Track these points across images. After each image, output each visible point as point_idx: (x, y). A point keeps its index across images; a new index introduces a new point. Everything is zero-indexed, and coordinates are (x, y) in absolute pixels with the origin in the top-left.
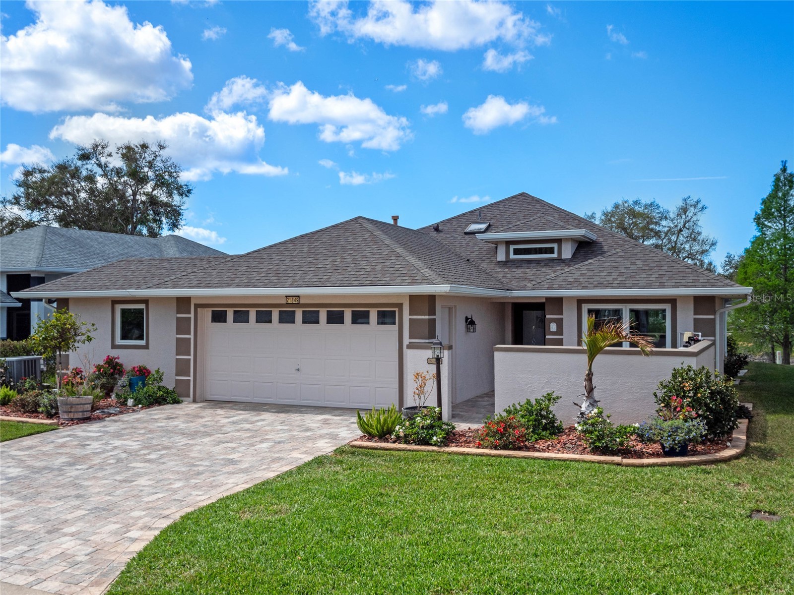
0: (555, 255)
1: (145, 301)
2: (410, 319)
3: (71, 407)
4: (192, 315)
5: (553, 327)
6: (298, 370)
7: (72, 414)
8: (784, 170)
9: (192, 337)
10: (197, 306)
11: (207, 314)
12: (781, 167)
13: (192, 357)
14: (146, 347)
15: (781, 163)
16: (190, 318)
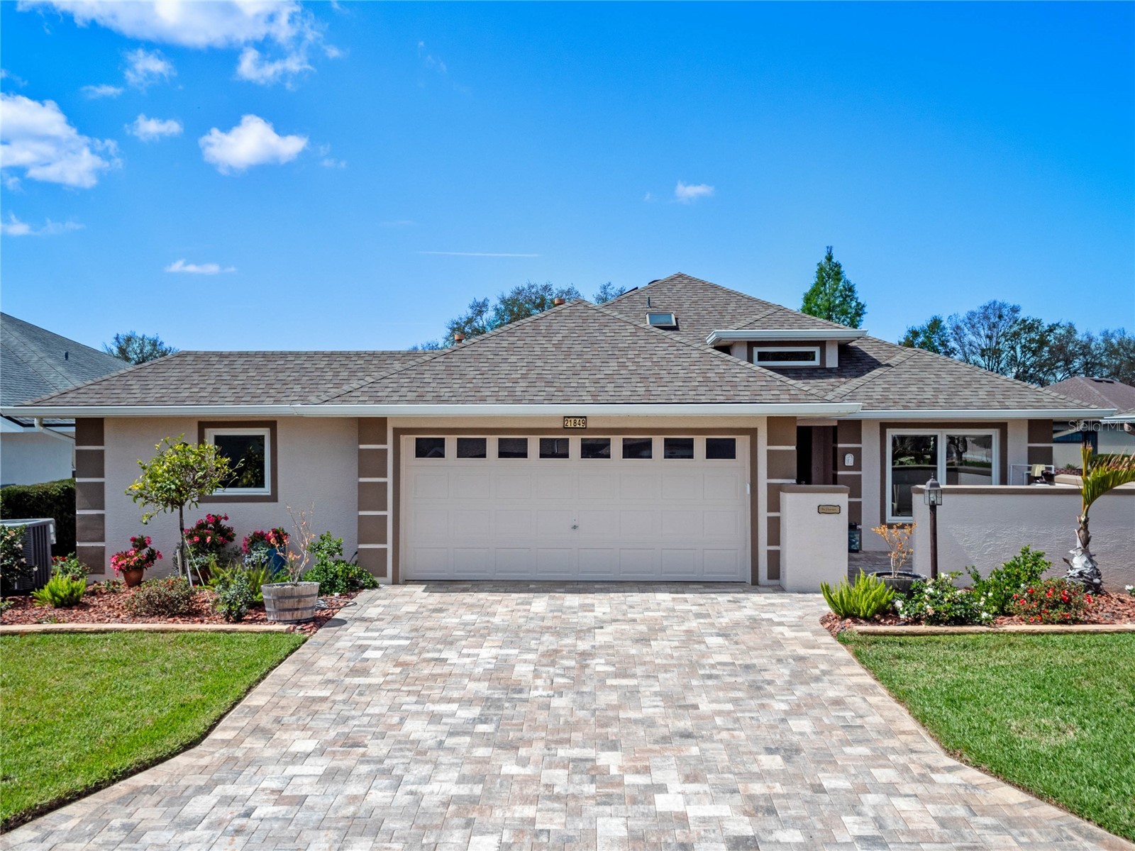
0: (817, 363)
1: (271, 424)
2: (768, 451)
3: (299, 602)
4: (389, 446)
5: (849, 460)
6: (575, 527)
7: (300, 612)
8: (829, 258)
9: (389, 480)
10: (398, 432)
11: (408, 443)
12: (826, 254)
13: (389, 513)
14: (273, 498)
15: (826, 250)
16: (385, 451)
